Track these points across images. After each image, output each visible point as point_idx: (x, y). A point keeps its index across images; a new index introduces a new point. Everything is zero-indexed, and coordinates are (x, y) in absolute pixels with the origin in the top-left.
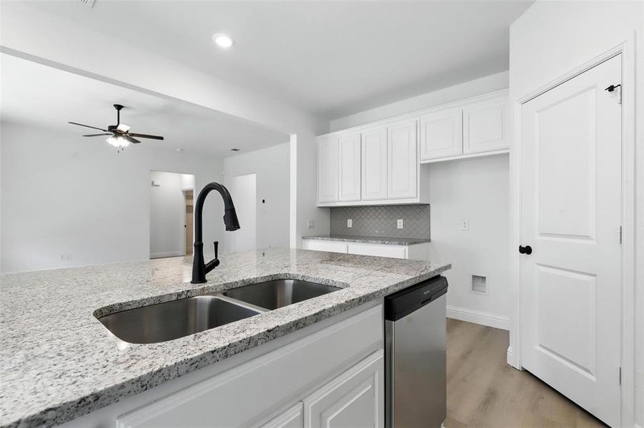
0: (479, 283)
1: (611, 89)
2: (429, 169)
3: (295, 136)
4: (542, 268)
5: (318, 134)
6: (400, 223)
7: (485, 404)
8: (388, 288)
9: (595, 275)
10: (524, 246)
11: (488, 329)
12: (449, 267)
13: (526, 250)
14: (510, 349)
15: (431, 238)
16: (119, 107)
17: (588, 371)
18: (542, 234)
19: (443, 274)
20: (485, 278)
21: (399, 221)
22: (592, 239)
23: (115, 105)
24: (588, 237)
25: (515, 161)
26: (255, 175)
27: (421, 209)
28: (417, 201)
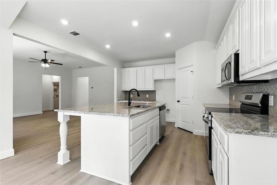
0: (168, 111)
1: (192, 72)
2: (156, 81)
3: (116, 68)
4: (182, 105)
5: (122, 68)
6: (147, 96)
9: (189, 105)
13: (179, 101)
14: (175, 124)
15: (156, 100)
16: (46, 52)
17: (188, 123)
18: (181, 98)
19: (165, 105)
21: (147, 95)
23: (44, 51)
24: (188, 98)
25: (176, 81)
26: (88, 77)
27: (154, 92)
28: (153, 90)
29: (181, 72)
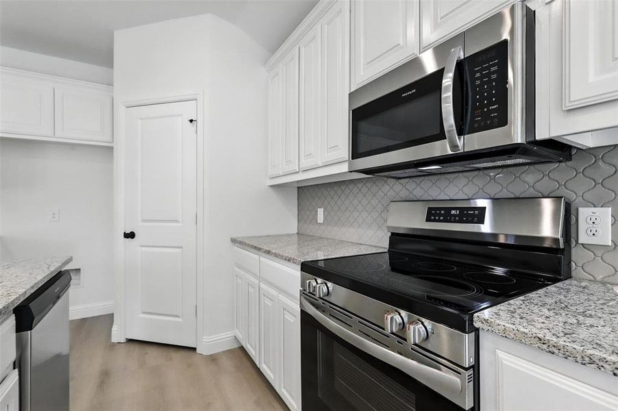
1: (191, 121)
4: (144, 249)
7: (101, 386)
8: (25, 293)
9: (181, 247)
10: (128, 232)
11: (84, 320)
12: (70, 260)
13: (130, 235)
14: (114, 328)
17: (177, 316)
18: (143, 221)
20: (80, 269)
22: (179, 222)
24: (177, 221)
29: (141, 119)
